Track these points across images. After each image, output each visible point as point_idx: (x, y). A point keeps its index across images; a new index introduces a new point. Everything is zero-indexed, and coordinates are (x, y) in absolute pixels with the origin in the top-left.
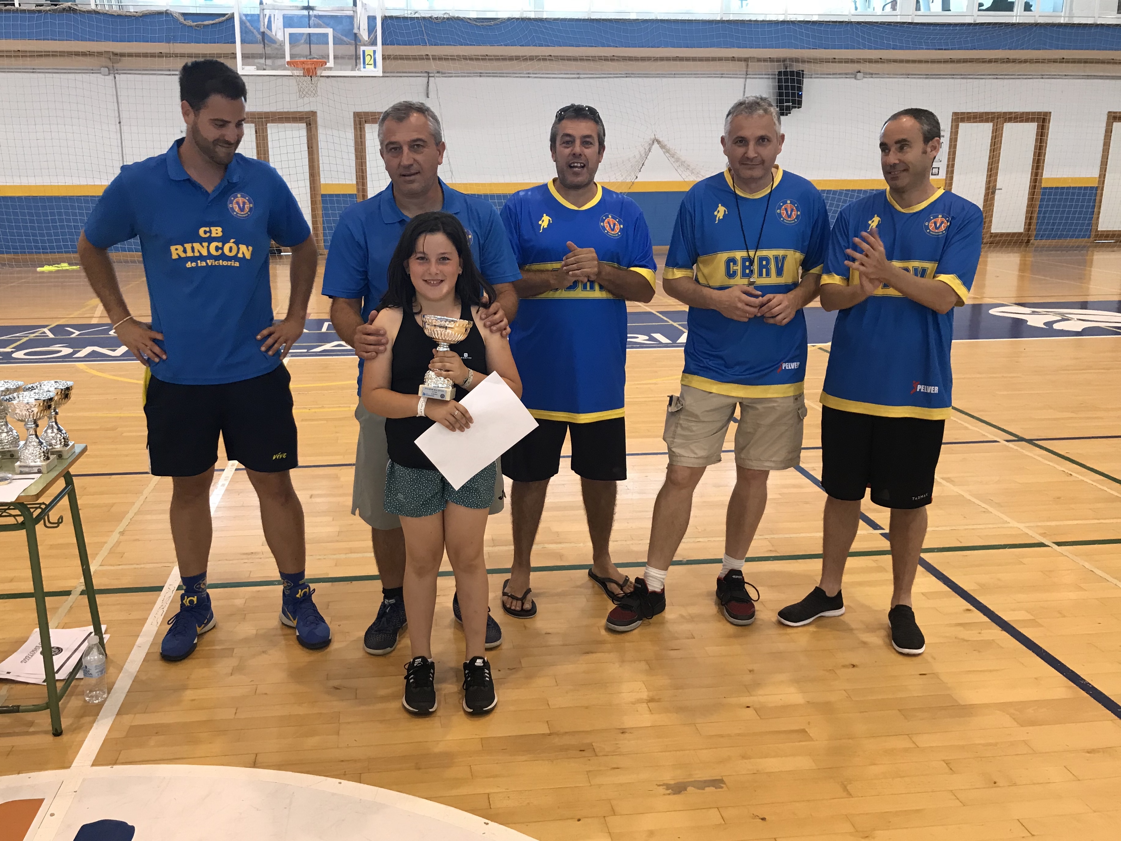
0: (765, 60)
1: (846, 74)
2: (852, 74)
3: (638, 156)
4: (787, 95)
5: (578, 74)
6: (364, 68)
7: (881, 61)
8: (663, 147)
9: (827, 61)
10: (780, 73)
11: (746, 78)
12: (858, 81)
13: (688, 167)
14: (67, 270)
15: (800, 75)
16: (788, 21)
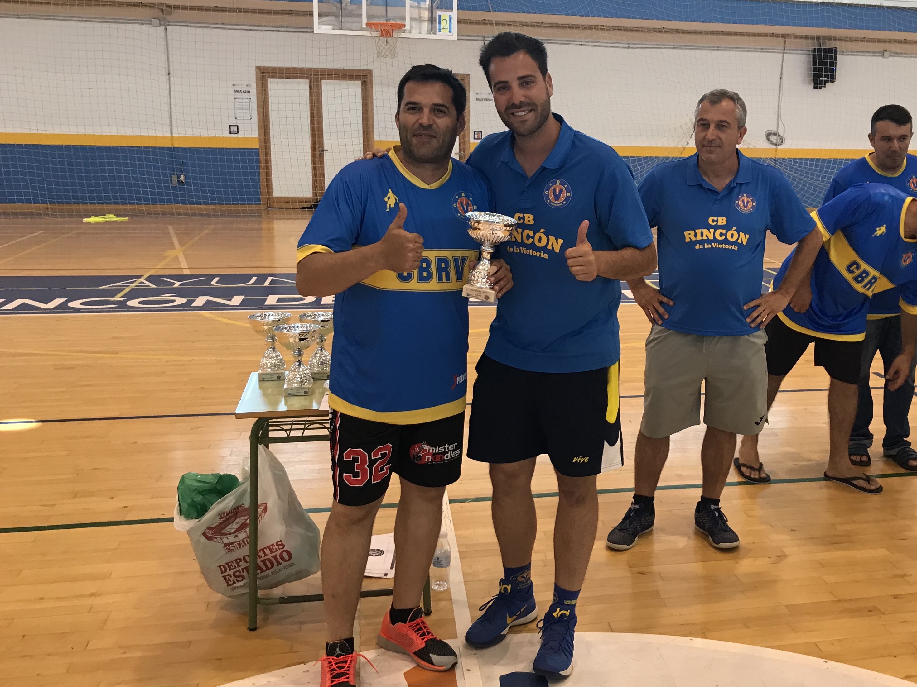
0: (801, 37)
1: (874, 52)
2: (879, 52)
4: (821, 70)
5: (628, 44)
6: (440, 31)
7: (905, 42)
9: (857, 40)
10: (814, 50)
11: (784, 53)
12: (884, 60)
14: (115, 221)
15: (834, 51)
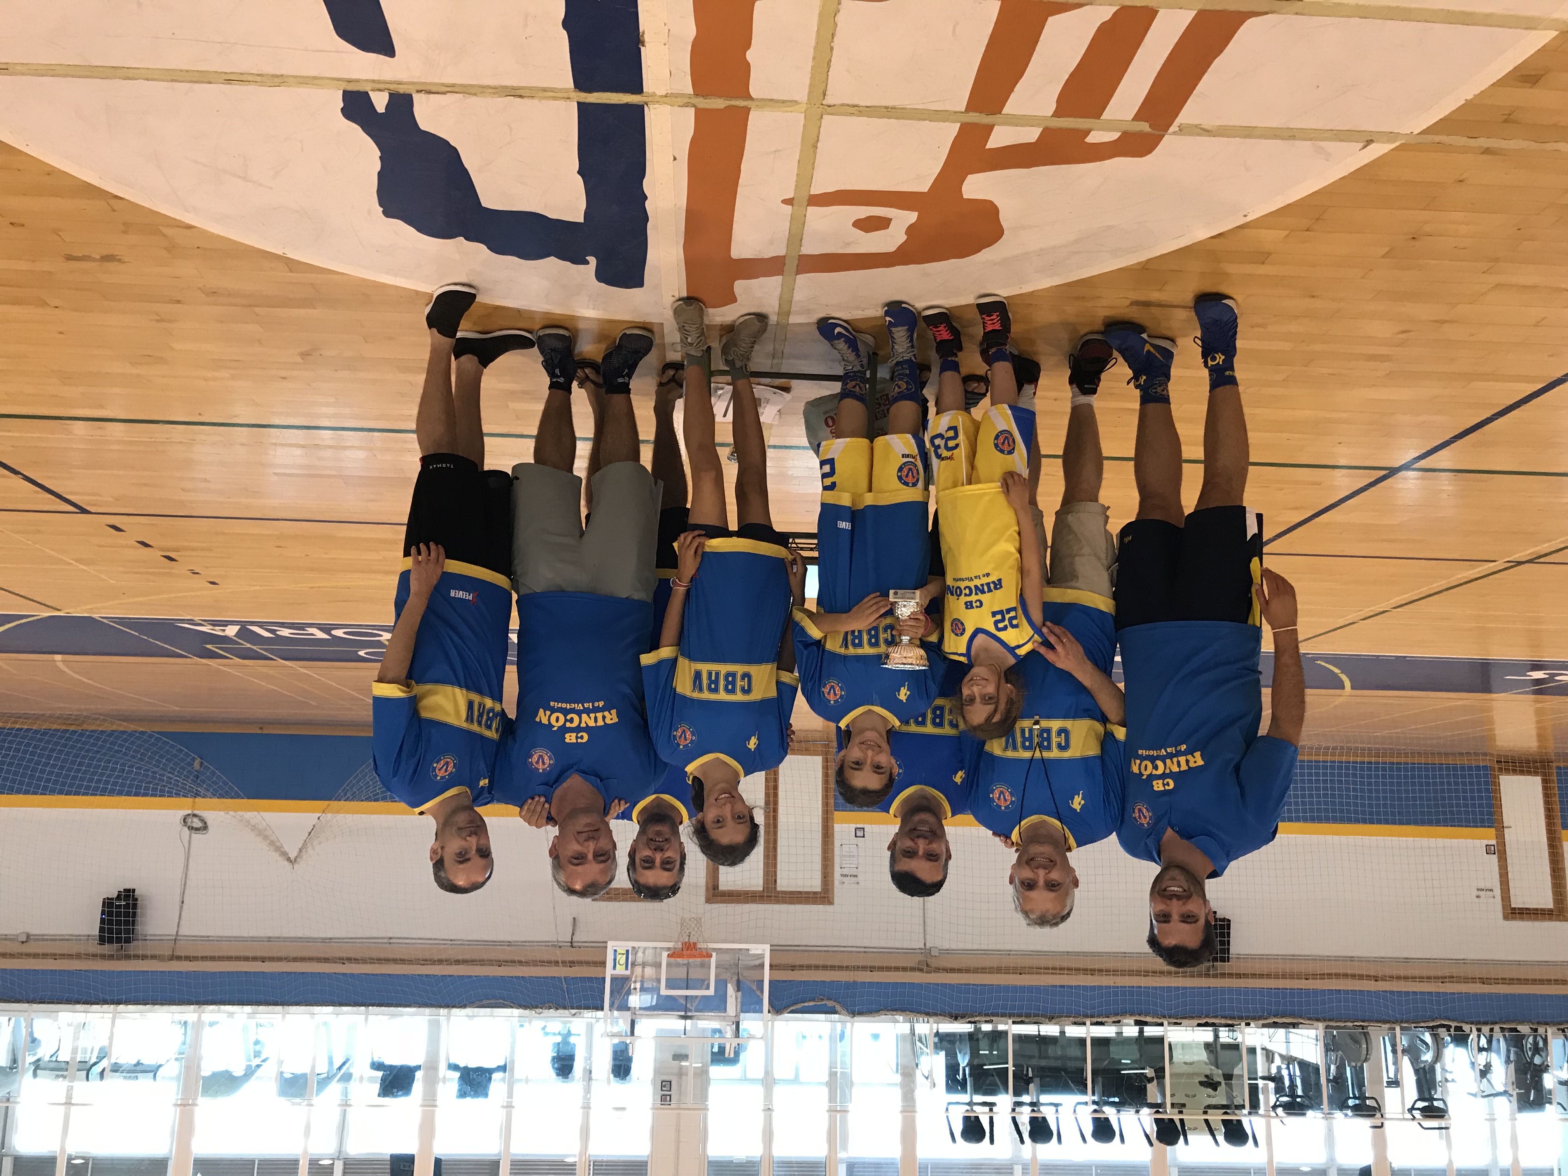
0: (144, 957)
1: (43, 940)
2: (35, 940)
3: (315, 843)
4: (118, 914)
5: (388, 943)
8: (284, 854)
9: (63, 956)
10: (128, 941)
11: (176, 935)
12: (27, 930)
13: (254, 828)
15: (102, 940)
16: (113, 1004)
